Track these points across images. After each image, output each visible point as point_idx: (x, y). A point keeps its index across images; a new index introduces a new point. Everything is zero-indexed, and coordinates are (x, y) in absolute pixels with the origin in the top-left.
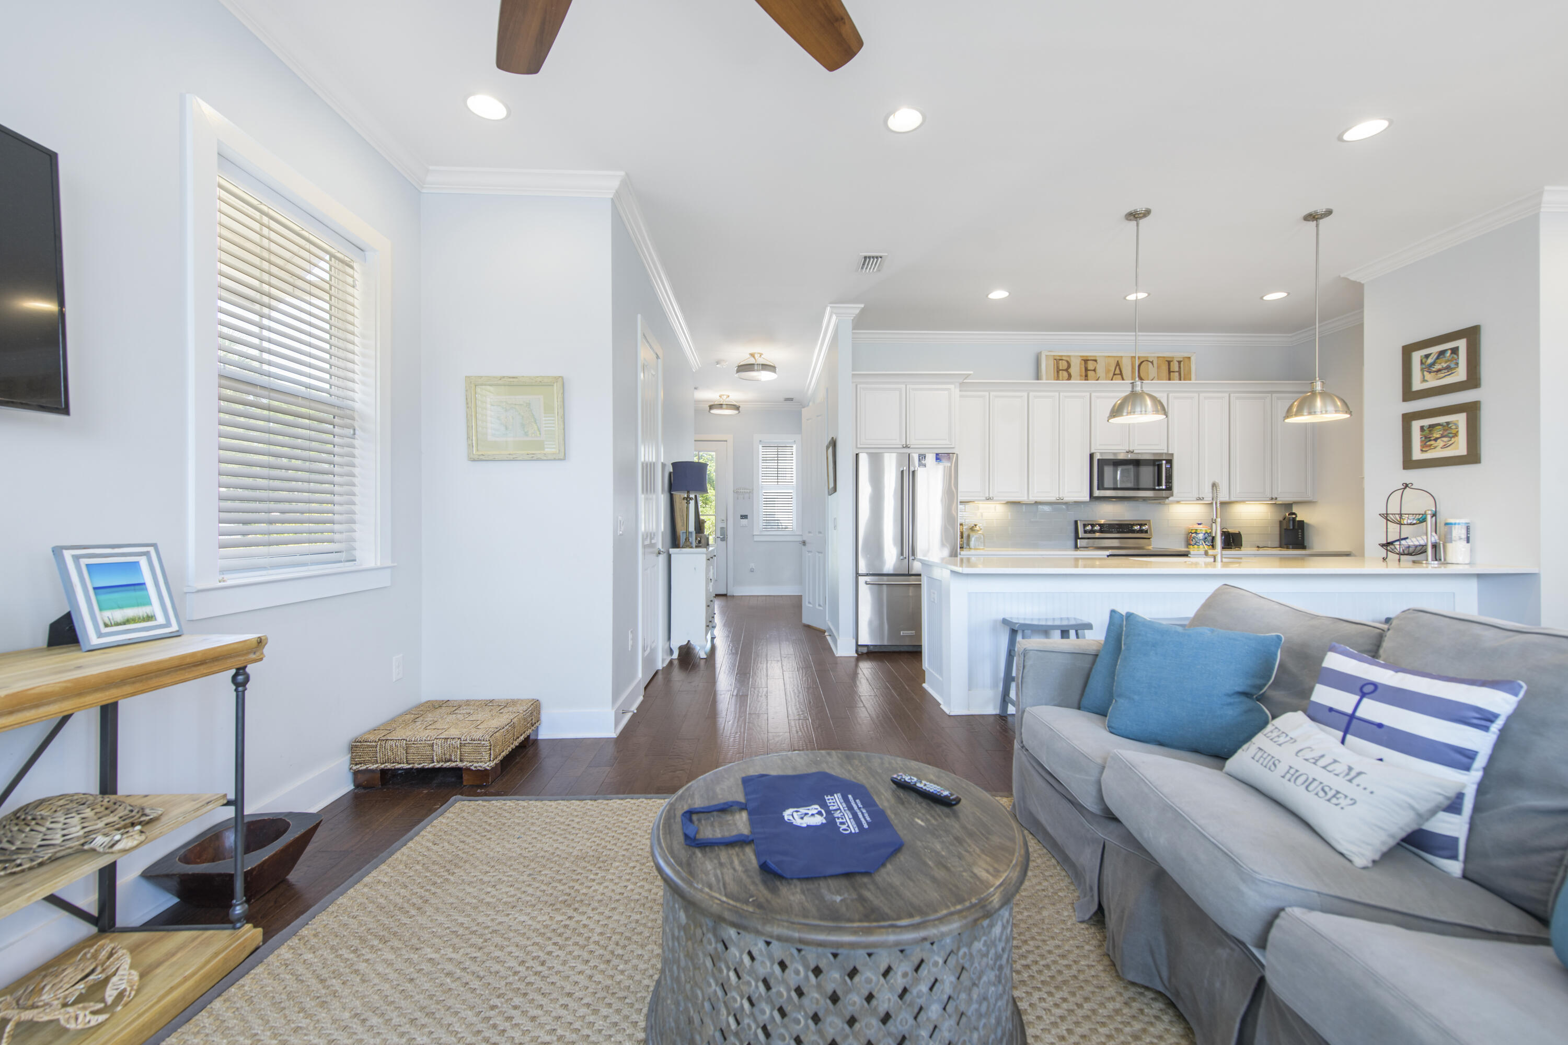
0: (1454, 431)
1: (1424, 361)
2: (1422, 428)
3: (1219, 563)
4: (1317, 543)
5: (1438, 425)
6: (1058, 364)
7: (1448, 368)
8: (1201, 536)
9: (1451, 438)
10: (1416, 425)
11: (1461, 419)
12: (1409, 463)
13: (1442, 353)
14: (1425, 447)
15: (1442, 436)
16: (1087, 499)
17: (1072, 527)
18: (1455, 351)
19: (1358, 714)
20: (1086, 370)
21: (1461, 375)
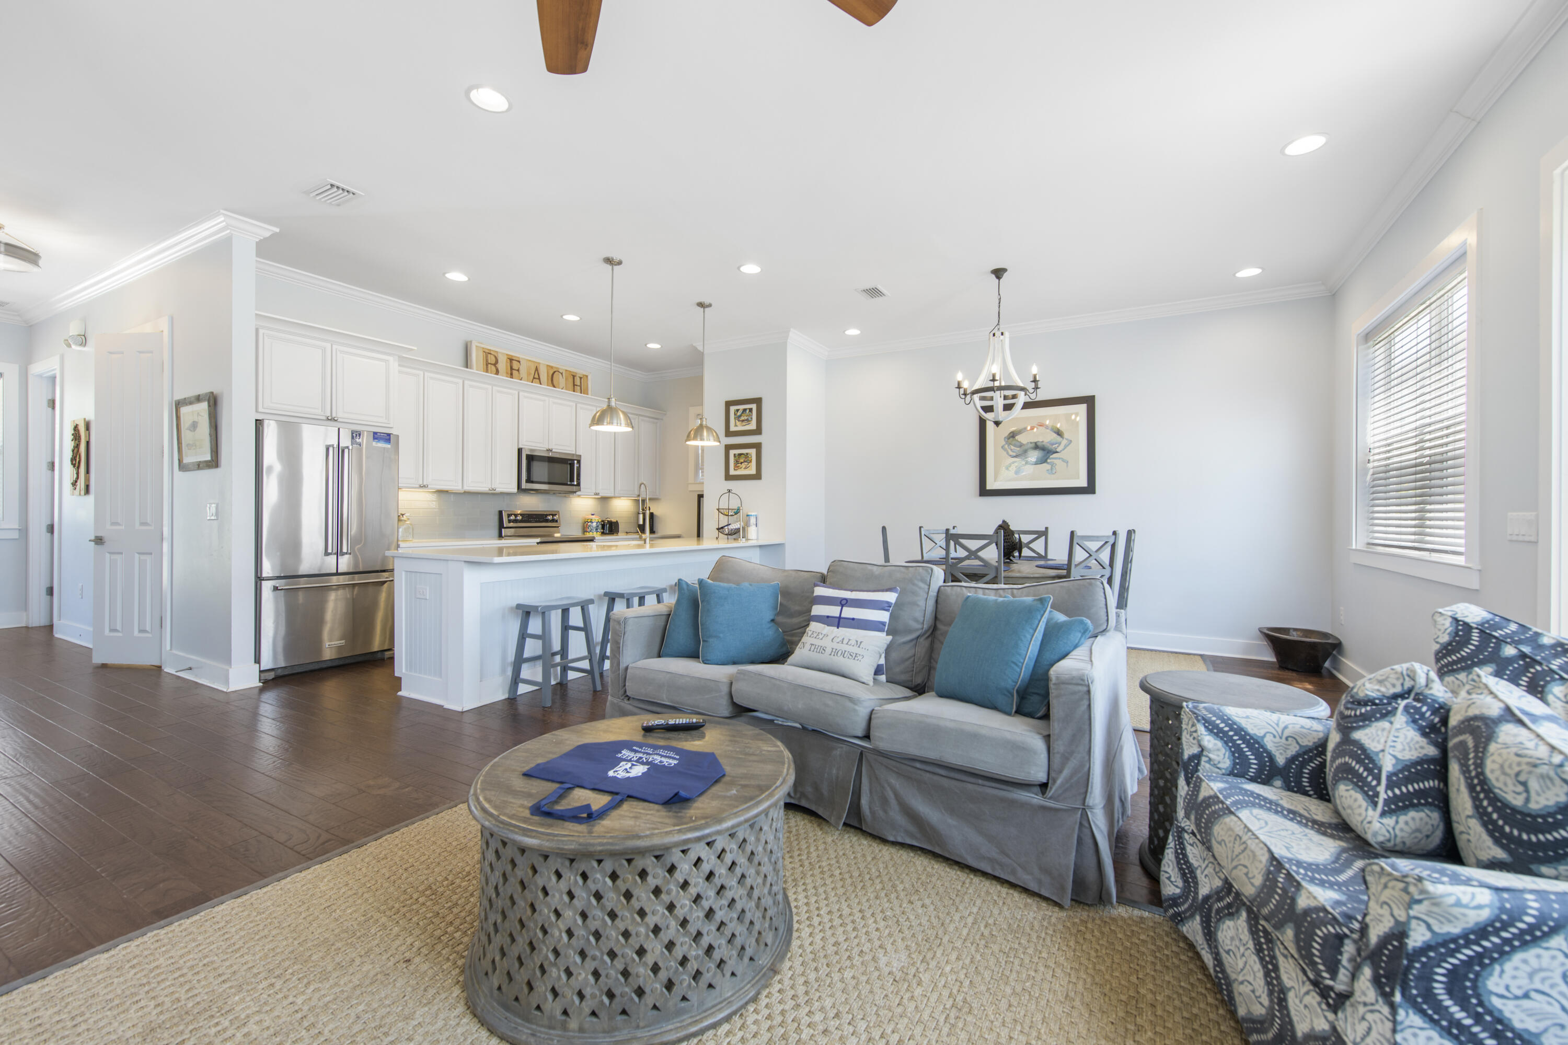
0: (749, 459)
1: (735, 413)
2: (735, 455)
3: (648, 545)
4: (661, 529)
5: (742, 454)
6: (487, 357)
7: (747, 420)
8: (594, 524)
9: (749, 463)
10: (732, 452)
11: (753, 452)
12: (728, 477)
13: (745, 410)
14: (736, 467)
15: (744, 461)
16: (515, 490)
17: (496, 518)
18: (751, 410)
19: (843, 616)
20: (512, 369)
21: (753, 426)
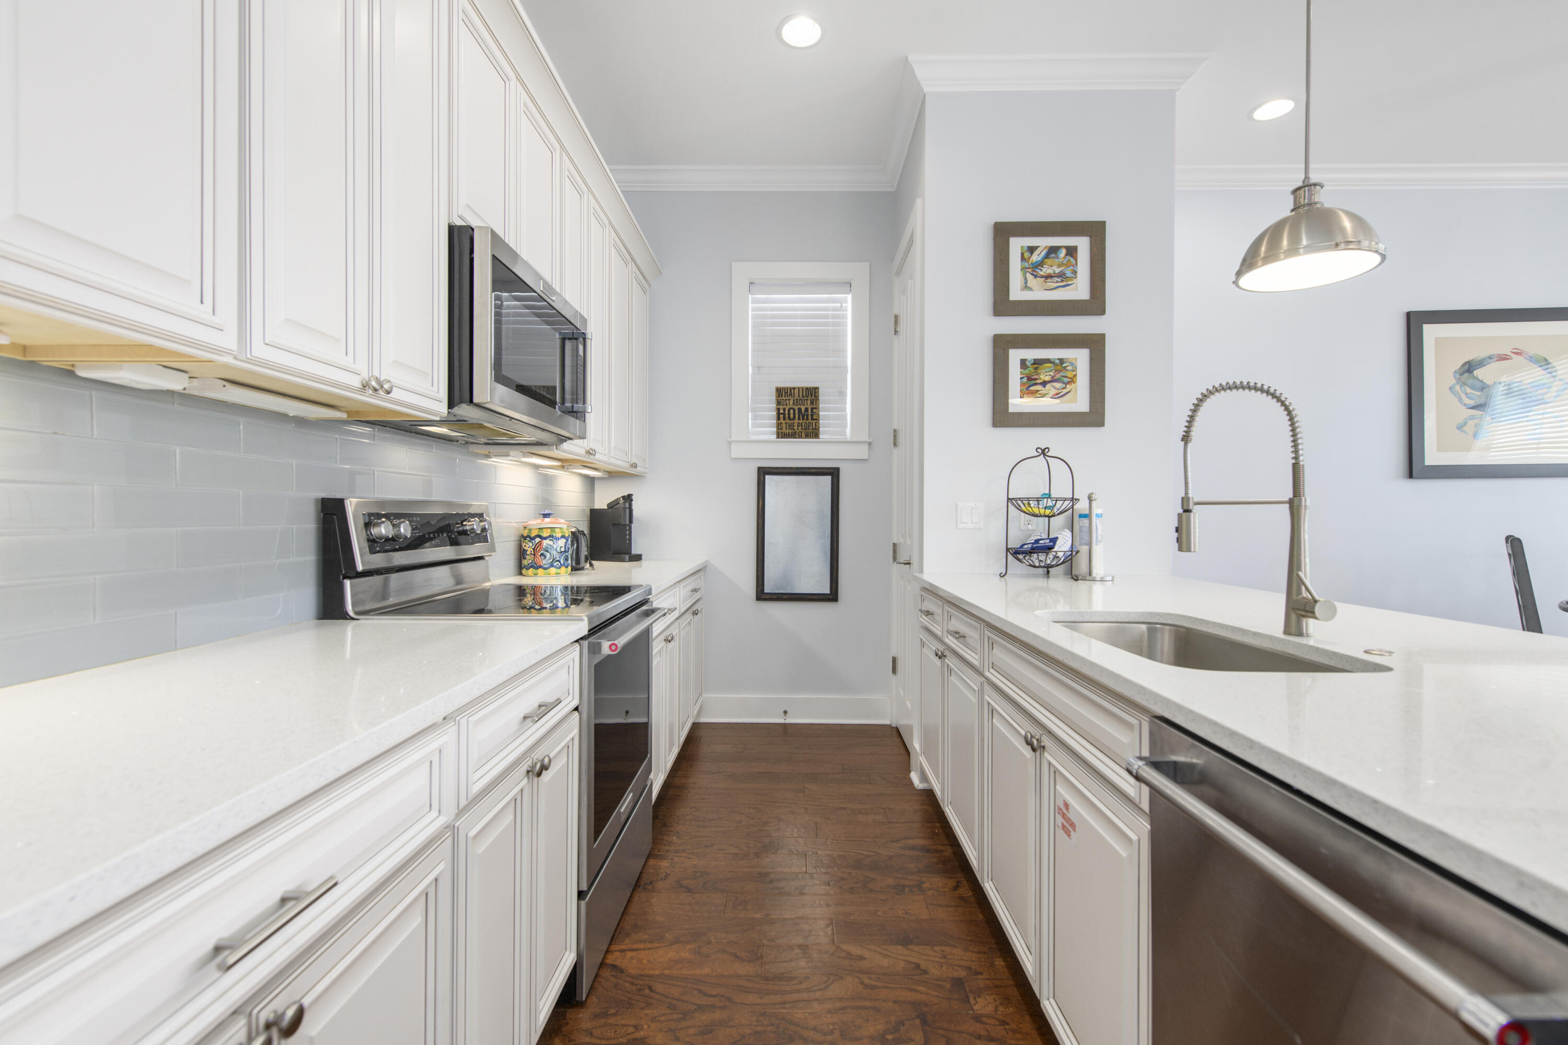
0: (1070, 374)
1: (1027, 255)
2: (1023, 362)
5: (1048, 361)
7: (1061, 275)
9: (1066, 384)
10: (1015, 356)
11: (1080, 357)
12: (1002, 418)
13: (1053, 250)
14: (1029, 395)
15: (1053, 380)
17: (307, 534)
18: (1072, 251)
21: (1080, 290)
